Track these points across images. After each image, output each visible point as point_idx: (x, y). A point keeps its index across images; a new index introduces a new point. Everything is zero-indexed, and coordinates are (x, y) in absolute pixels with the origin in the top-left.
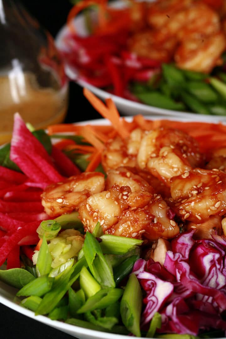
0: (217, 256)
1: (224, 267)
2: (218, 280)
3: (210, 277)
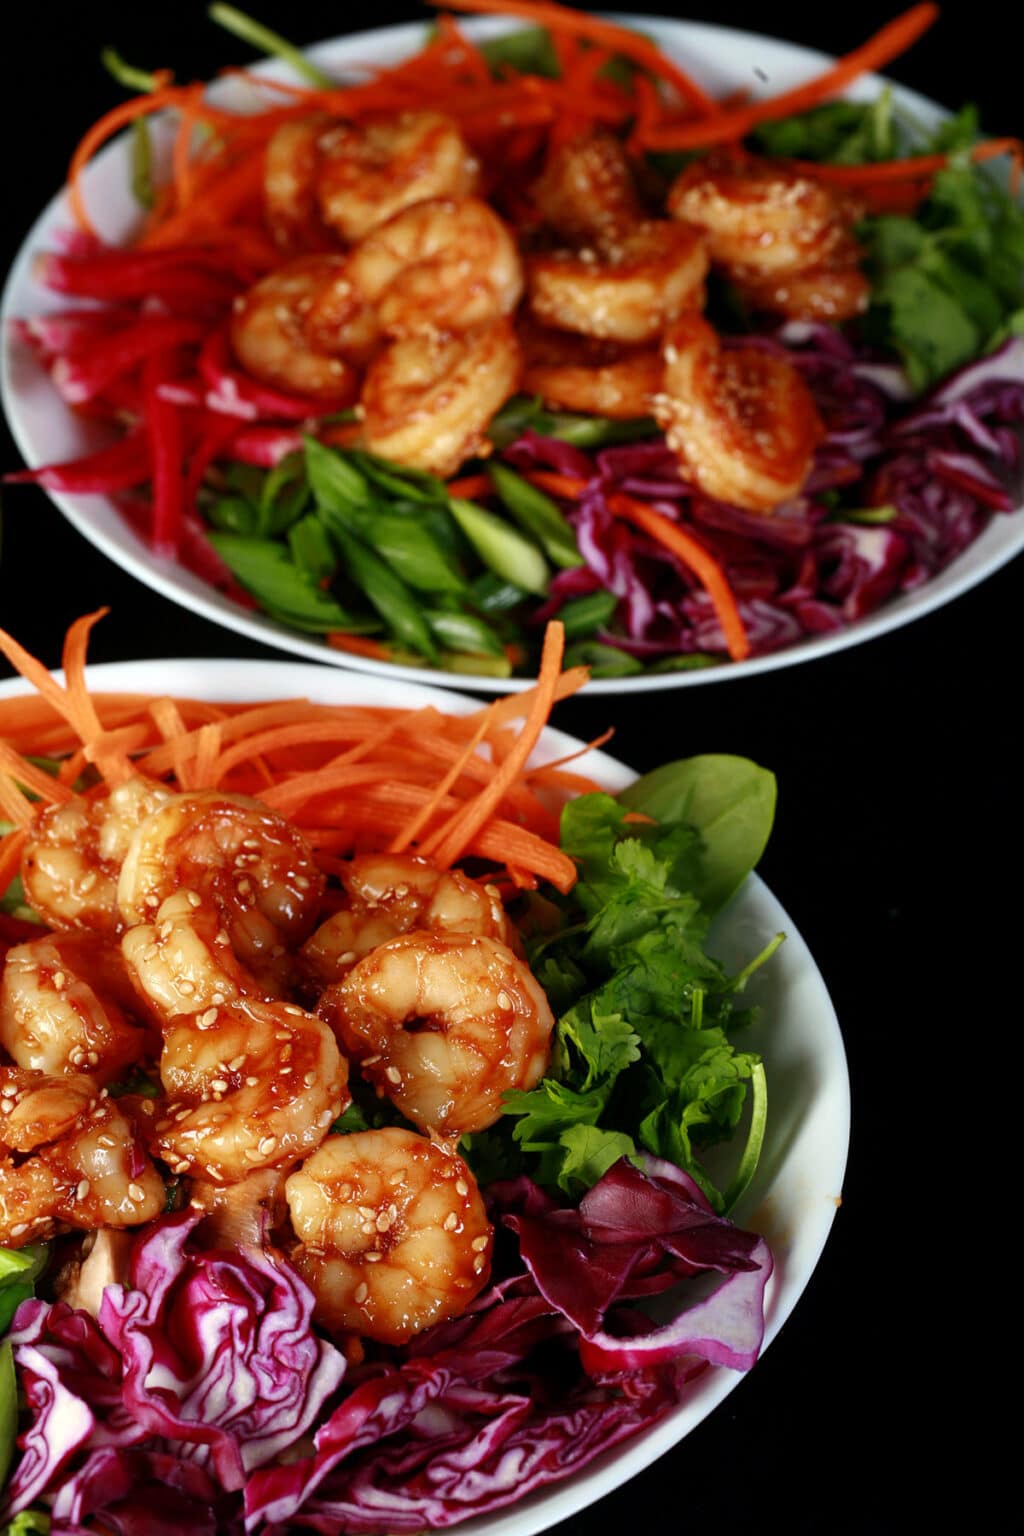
0: (241, 1314)
1: (255, 1351)
2: (234, 1387)
3: (213, 1377)
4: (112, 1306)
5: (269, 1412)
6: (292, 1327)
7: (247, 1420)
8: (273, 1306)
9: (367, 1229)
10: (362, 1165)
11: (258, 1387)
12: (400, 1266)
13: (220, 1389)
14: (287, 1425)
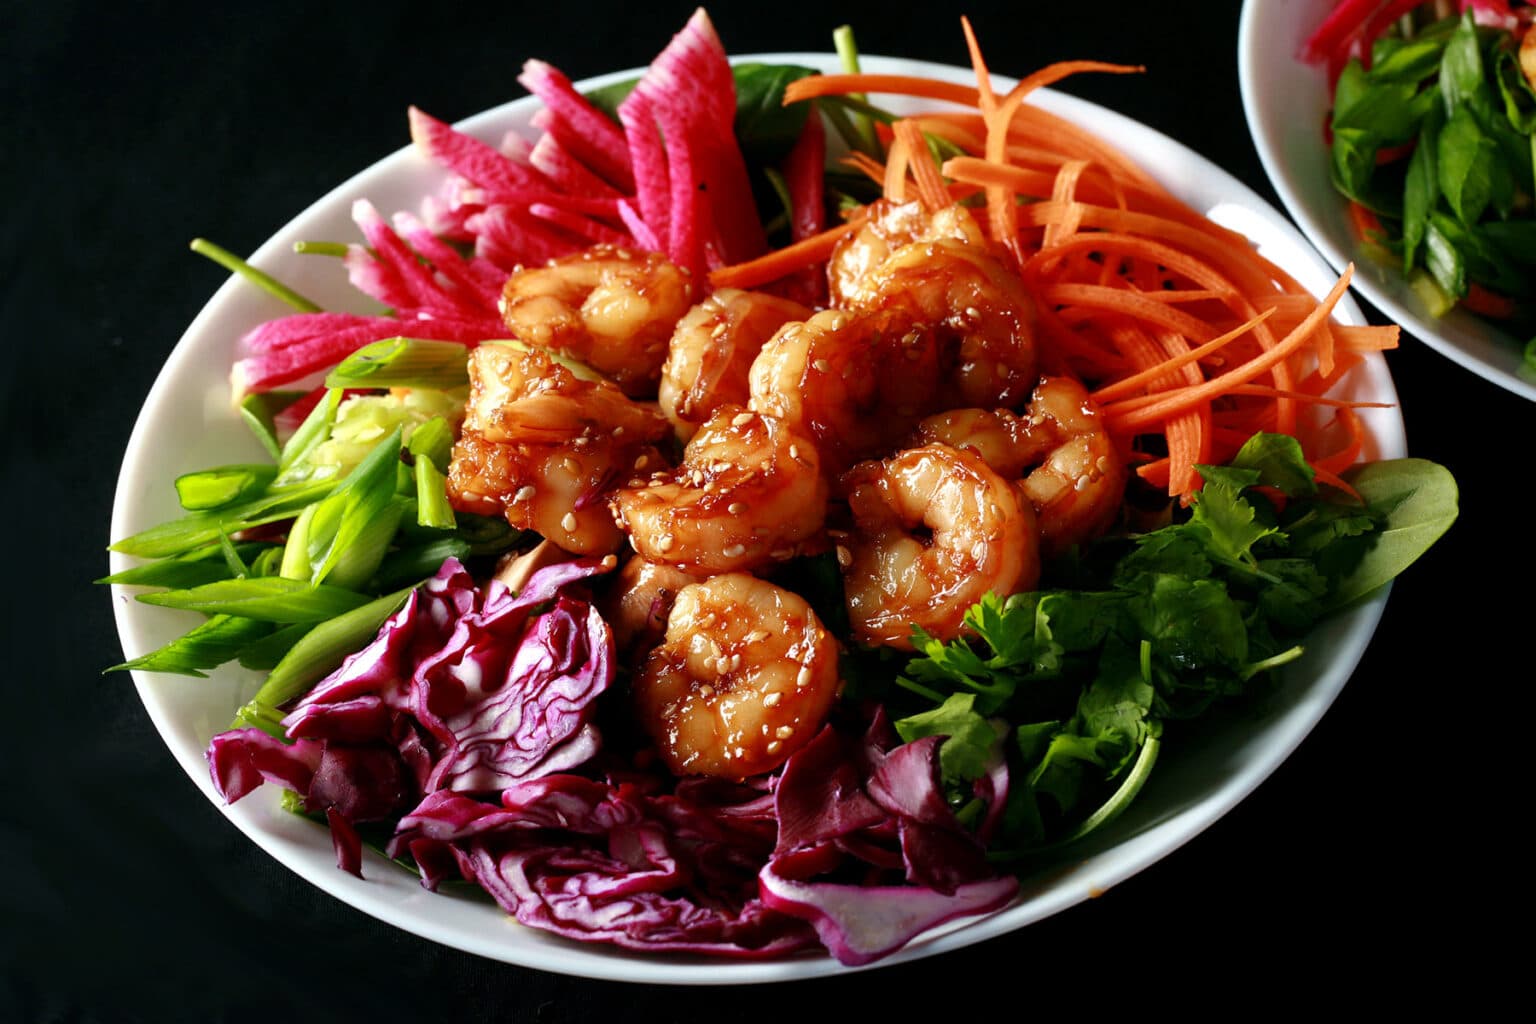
0: (547, 663)
1: (536, 699)
2: (505, 717)
3: (500, 698)
5: (511, 754)
6: (572, 698)
7: (494, 748)
8: (573, 672)
9: (707, 662)
10: (741, 609)
11: (519, 728)
13: (495, 713)
14: (514, 772)
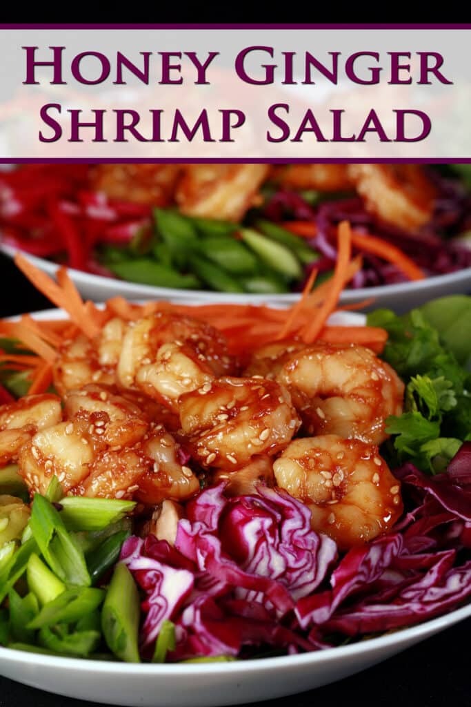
0: (268, 522)
1: (281, 541)
2: (272, 562)
3: (257, 559)
4: (184, 532)
5: (295, 575)
6: (301, 527)
7: (283, 580)
8: (286, 517)
9: (328, 484)
10: (316, 450)
11: (286, 562)
12: (351, 504)
13: (263, 565)
14: (309, 581)
